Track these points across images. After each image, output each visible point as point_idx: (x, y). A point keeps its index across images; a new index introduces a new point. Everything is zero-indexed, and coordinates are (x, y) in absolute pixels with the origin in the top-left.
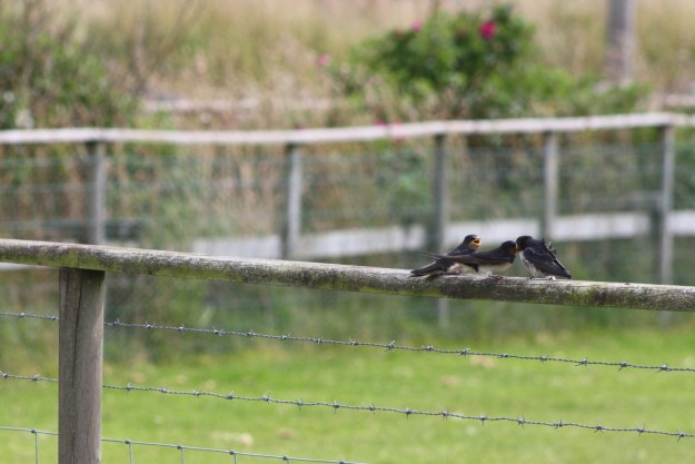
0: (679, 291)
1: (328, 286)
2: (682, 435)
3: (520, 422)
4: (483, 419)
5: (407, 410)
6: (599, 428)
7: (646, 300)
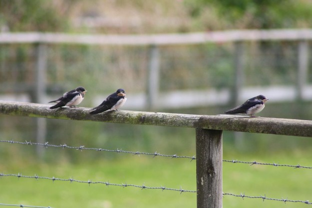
0: (179, 117)
1: (13, 113)
2: (183, 191)
3: (107, 184)
4: (89, 183)
5: (53, 178)
6: (144, 187)
7: (163, 121)
